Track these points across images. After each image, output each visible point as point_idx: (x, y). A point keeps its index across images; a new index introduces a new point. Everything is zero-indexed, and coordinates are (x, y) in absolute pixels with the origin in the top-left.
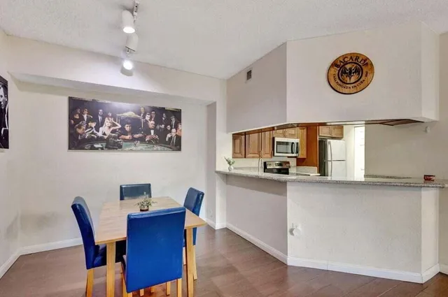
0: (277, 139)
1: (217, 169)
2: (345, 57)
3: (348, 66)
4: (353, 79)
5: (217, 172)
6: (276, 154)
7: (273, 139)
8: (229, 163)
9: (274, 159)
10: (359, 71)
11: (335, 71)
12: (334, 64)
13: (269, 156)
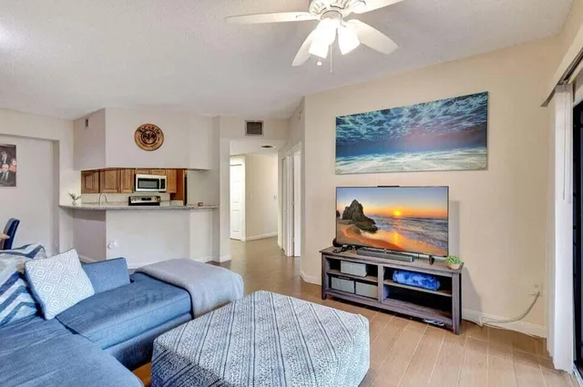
0: (138, 176)
1: (62, 203)
2: (145, 126)
3: (148, 132)
4: (151, 141)
5: (61, 207)
6: (137, 190)
7: (135, 175)
8: (73, 198)
9: (135, 194)
10: (154, 136)
11: (139, 134)
12: (139, 130)
13: (130, 191)
